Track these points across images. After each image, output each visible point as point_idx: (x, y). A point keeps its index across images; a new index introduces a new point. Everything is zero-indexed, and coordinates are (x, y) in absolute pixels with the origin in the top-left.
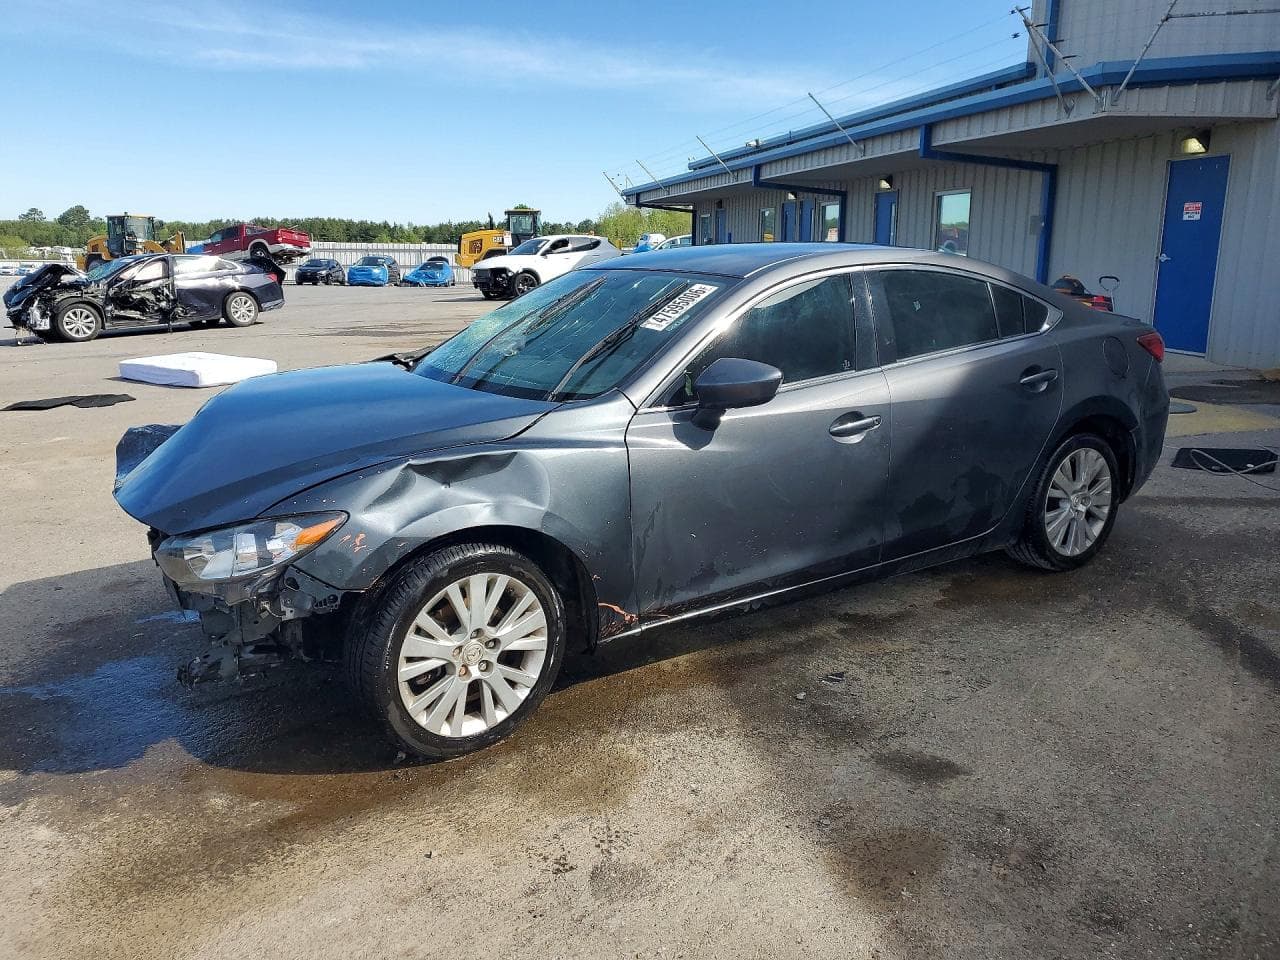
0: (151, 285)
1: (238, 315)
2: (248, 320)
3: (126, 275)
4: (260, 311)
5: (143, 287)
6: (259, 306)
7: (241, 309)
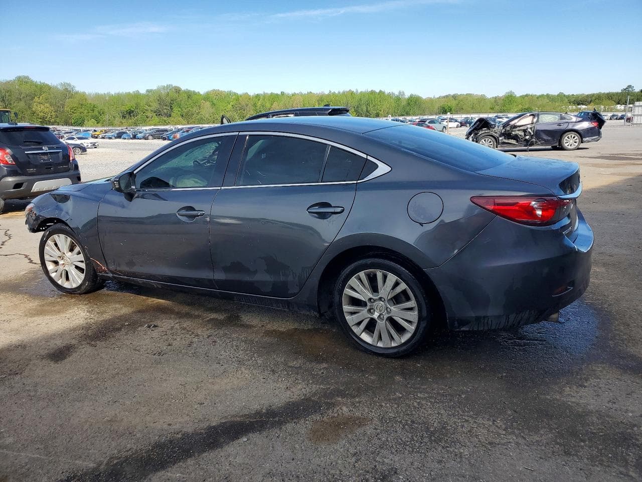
0: (522, 128)
1: (567, 144)
2: (573, 147)
3: (512, 123)
4: (582, 142)
5: (518, 128)
6: (582, 139)
7: (569, 141)
